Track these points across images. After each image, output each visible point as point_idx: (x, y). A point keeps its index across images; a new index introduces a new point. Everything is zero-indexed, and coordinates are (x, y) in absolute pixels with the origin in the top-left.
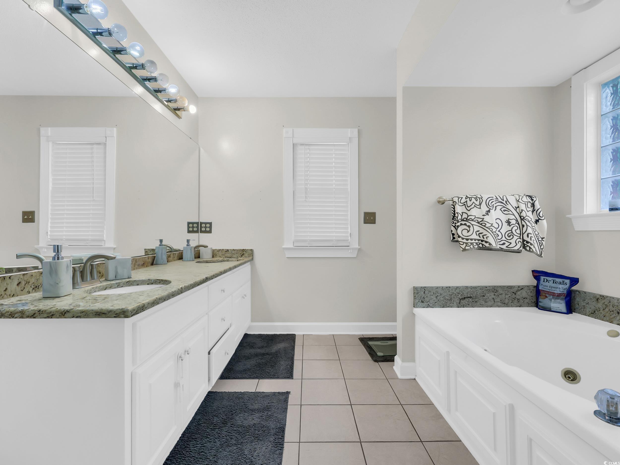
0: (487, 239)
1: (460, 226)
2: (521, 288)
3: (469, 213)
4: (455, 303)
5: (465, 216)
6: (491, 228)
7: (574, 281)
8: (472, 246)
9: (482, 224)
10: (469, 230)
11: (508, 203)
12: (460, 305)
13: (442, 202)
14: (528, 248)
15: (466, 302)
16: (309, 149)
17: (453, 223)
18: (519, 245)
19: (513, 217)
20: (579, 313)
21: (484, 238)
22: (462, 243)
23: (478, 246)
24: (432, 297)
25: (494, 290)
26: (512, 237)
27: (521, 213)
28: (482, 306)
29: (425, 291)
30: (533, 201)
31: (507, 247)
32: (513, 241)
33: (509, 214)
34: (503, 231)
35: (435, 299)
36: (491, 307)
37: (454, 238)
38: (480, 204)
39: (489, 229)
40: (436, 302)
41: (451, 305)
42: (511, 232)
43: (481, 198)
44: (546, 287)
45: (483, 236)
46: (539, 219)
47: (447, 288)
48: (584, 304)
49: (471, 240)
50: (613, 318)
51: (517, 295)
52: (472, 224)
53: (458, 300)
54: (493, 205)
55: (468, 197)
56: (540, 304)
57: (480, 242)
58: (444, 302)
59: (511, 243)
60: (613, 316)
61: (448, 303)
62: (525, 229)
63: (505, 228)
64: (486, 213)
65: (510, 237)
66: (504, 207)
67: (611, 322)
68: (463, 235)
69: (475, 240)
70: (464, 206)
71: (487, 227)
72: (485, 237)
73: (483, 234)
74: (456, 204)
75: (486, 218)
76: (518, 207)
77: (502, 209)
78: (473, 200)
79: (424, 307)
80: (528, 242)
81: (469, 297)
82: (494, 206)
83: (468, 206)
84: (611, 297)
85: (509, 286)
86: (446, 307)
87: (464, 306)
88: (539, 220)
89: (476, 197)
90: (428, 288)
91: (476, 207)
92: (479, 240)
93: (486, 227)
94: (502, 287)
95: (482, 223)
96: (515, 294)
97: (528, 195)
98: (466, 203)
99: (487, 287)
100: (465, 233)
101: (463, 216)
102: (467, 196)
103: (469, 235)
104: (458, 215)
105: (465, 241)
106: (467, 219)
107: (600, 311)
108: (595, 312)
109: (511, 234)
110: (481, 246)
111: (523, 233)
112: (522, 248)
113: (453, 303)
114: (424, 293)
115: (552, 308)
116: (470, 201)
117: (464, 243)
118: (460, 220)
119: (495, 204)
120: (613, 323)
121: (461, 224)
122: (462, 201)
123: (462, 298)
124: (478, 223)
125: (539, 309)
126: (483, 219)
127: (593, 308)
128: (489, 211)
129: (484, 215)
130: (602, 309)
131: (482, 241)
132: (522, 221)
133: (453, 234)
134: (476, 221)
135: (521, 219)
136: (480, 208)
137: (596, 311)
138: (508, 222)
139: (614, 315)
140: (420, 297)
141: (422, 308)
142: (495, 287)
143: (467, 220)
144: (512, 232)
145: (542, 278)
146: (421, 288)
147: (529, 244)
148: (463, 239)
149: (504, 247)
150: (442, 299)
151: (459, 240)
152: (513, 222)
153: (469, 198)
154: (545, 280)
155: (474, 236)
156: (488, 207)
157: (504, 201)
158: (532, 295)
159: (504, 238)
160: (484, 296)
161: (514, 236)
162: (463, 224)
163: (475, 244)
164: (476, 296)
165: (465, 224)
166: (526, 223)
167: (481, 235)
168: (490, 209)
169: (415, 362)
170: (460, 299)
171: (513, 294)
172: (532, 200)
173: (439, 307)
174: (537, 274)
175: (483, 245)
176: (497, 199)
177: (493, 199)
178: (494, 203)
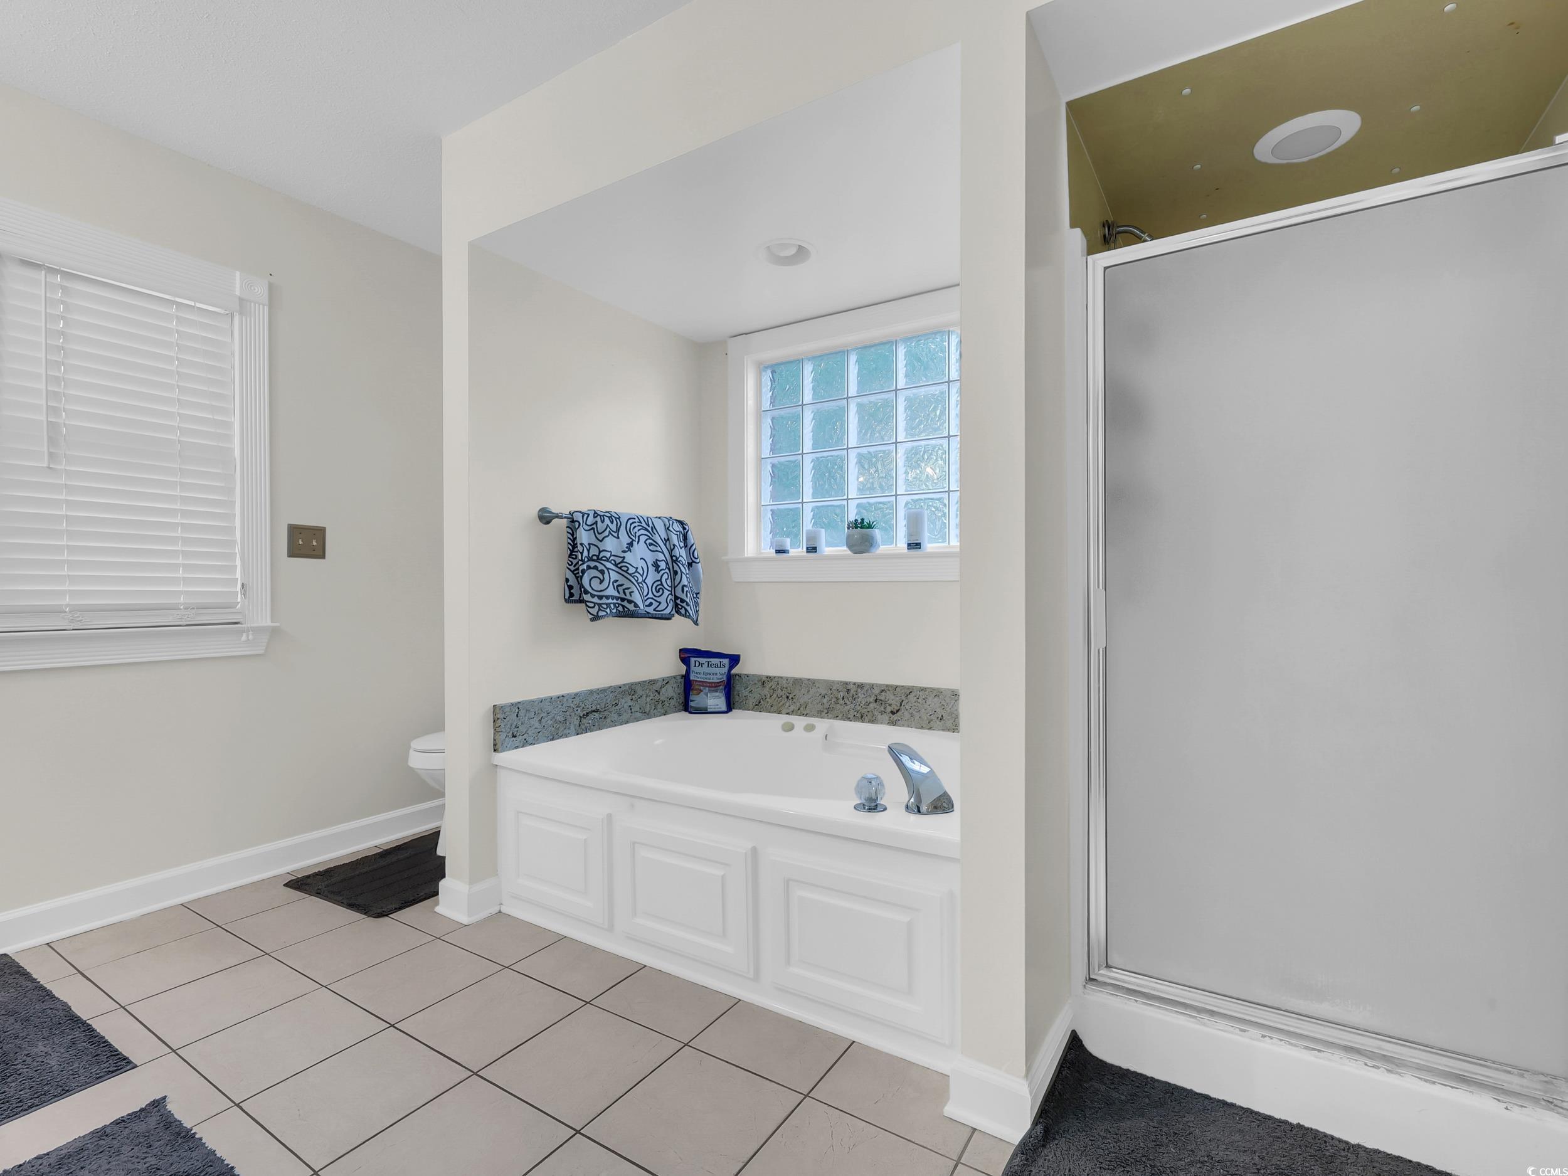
0: (631, 595)
1: (587, 570)
2: (666, 682)
3: (602, 546)
4: (572, 727)
5: (594, 551)
6: (636, 577)
7: (735, 660)
8: (608, 610)
9: (623, 568)
10: (602, 579)
11: (655, 531)
12: (581, 730)
13: (548, 520)
14: (683, 611)
15: (590, 722)
16: (63, 288)
17: (570, 563)
18: (671, 605)
19: (661, 557)
20: (740, 709)
21: (626, 595)
22: (592, 605)
23: (617, 610)
24: (532, 721)
25: (631, 690)
26: (661, 590)
27: (672, 550)
28: (614, 724)
29: (518, 712)
30: (685, 531)
31: (654, 610)
32: (662, 599)
33: (657, 551)
34: (649, 581)
35: (537, 724)
36: (627, 722)
37: (571, 595)
38: (618, 530)
39: (633, 577)
40: (539, 732)
41: (565, 732)
42: (659, 583)
43: (619, 518)
44: (699, 675)
45: (624, 590)
46: (693, 562)
47: (558, 698)
48: (747, 693)
49: (607, 597)
50: (781, 706)
51: (661, 694)
52: (608, 567)
53: (577, 719)
54: (636, 533)
55: (599, 515)
56: (692, 704)
57: (619, 601)
58: (553, 729)
59: (660, 603)
60: (781, 703)
61: (561, 729)
62: (678, 577)
63: (652, 577)
64: (627, 548)
65: (658, 592)
66: (650, 538)
67: (780, 713)
68: (593, 589)
69: (613, 597)
70: (592, 531)
71: (630, 574)
72: (627, 592)
73: (624, 587)
74: (578, 527)
75: (629, 557)
76: (668, 539)
77: (648, 542)
78: (607, 521)
79: (517, 747)
80: (683, 601)
81: (594, 711)
82: (637, 535)
83: (600, 532)
84: (779, 677)
85: (651, 681)
86: (558, 739)
87: (586, 729)
88: (693, 564)
89: (610, 515)
90: (524, 703)
91: (612, 535)
92: (617, 598)
93: (628, 573)
94: (642, 684)
95: (621, 566)
96: (659, 693)
97: (679, 519)
98: (595, 525)
99: (620, 687)
100: (595, 583)
101: (590, 551)
102: (595, 513)
103: (602, 589)
104: (583, 550)
105: (596, 600)
106: (598, 556)
107: (767, 700)
108: (760, 702)
109: (659, 587)
110: (620, 608)
111: (676, 585)
112: (674, 612)
113: (569, 728)
114: (517, 716)
115: (708, 707)
116: (603, 521)
117: (595, 604)
118: (586, 560)
119: (639, 530)
120: (781, 713)
121: (589, 567)
122: (589, 523)
123: (584, 715)
124: (616, 565)
125: (691, 713)
126: (624, 558)
127: (758, 697)
128: (631, 544)
129: (624, 552)
130: (768, 697)
131: (623, 600)
132: (674, 564)
133: (570, 587)
134: (613, 562)
135: (673, 561)
136: (618, 538)
137: (761, 700)
138: (656, 565)
139: (783, 702)
140: (509, 726)
141: (513, 749)
142: (632, 684)
143: (598, 559)
144: (661, 582)
145: (693, 660)
146: (510, 706)
147: (684, 605)
148: (593, 596)
149: (650, 610)
150: (550, 722)
151: (585, 599)
152: (663, 565)
153: (601, 516)
154: (697, 664)
155: (611, 591)
156: (629, 537)
157: (649, 527)
158: (679, 692)
159: (650, 595)
160: (616, 705)
161: (665, 590)
162: (592, 566)
163: (612, 606)
164: (605, 707)
165: (596, 568)
166: (680, 568)
167: (621, 589)
168: (633, 540)
169: (497, 875)
170: (580, 717)
171: (656, 694)
172: (684, 529)
173: (544, 741)
174: (686, 655)
175: (624, 607)
176: (640, 522)
177: (635, 522)
178: (636, 529)
